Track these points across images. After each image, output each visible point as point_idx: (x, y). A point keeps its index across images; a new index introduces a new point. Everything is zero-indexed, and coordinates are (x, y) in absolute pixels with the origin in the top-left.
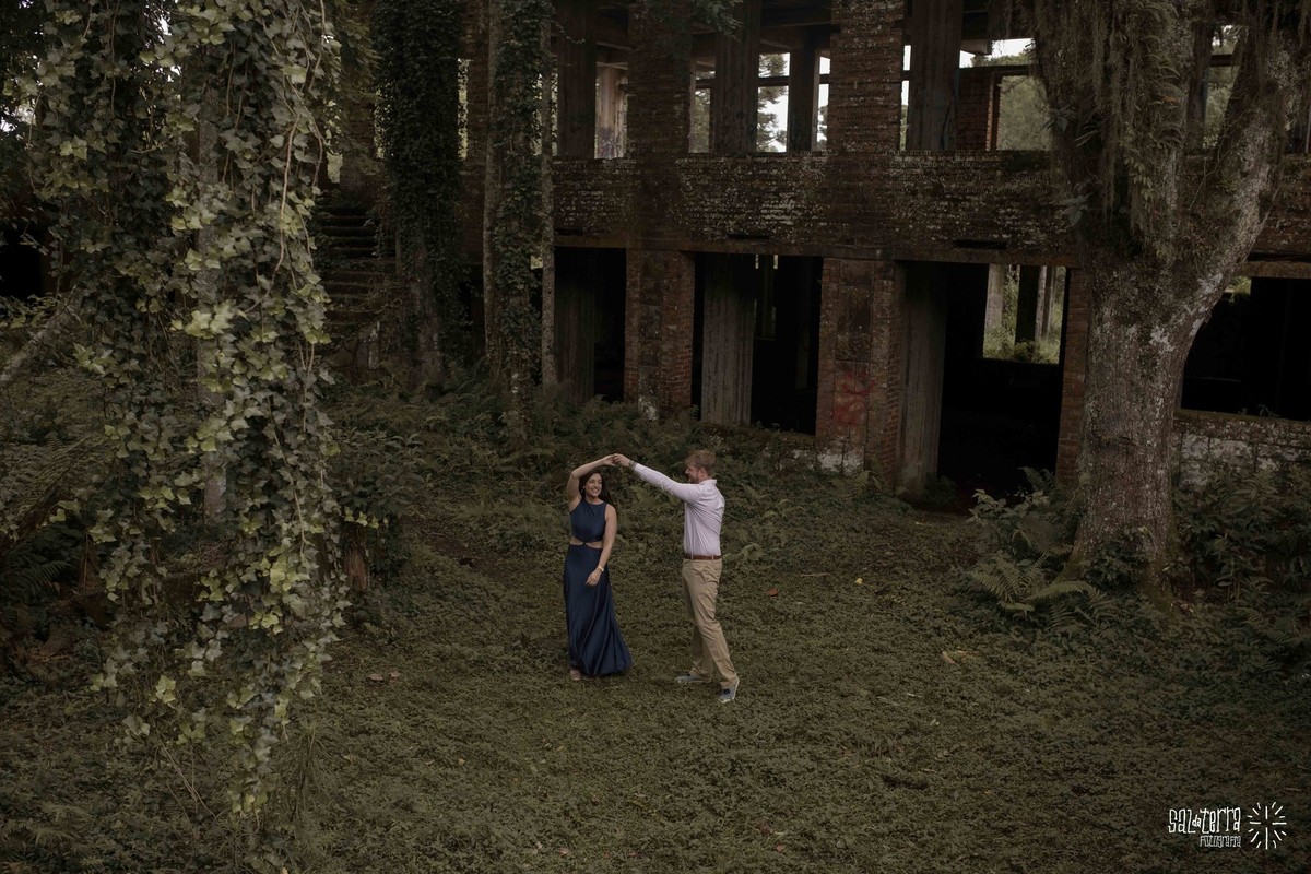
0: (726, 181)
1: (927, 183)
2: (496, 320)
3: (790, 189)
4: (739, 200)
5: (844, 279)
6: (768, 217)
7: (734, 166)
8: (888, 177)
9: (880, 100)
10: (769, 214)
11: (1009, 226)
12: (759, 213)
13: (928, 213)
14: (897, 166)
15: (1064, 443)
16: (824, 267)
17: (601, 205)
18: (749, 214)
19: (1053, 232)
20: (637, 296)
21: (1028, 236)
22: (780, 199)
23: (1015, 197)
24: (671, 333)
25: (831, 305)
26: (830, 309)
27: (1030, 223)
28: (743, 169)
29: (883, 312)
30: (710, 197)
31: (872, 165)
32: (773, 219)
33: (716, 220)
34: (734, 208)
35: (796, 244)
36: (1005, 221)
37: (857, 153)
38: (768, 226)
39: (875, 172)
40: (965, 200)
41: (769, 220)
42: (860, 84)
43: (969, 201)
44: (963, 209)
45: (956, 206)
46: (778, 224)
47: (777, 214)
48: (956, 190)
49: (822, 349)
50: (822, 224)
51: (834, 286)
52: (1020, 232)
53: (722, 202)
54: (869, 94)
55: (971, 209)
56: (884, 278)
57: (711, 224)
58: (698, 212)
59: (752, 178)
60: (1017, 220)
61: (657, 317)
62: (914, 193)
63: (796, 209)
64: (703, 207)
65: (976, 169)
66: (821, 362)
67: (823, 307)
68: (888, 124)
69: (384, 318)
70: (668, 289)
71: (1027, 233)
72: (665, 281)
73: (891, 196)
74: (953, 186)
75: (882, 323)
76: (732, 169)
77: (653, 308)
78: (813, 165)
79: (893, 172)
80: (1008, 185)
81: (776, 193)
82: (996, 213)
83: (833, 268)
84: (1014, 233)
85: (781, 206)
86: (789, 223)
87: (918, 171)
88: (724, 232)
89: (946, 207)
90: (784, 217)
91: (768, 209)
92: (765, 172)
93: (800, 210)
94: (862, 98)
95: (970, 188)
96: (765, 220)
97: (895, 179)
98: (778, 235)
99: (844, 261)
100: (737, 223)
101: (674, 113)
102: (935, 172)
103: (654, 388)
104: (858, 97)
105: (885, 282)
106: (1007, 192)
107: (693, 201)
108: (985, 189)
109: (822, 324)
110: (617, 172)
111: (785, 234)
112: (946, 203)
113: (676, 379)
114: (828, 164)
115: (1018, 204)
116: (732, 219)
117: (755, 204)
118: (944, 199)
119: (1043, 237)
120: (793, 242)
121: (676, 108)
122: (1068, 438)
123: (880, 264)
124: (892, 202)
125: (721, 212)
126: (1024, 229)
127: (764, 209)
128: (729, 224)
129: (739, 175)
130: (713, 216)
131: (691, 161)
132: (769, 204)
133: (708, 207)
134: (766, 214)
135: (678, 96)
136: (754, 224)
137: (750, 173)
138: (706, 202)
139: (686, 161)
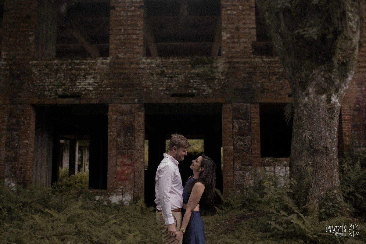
0: (57, 71)
1: (158, 70)
3: (91, 74)
4: (64, 79)
5: (120, 113)
6: (80, 87)
7: (61, 64)
8: (139, 68)
9: (135, 37)
10: (81, 85)
11: (196, 87)
12: (75, 85)
13: (159, 82)
14: (143, 63)
15: (227, 176)
16: (110, 108)
18: (70, 86)
19: (215, 88)
21: (204, 91)
22: (86, 78)
23: (198, 75)
24: (25, 145)
25: (113, 125)
26: (113, 127)
27: (204, 85)
28: (66, 65)
29: (139, 126)
30: (48, 78)
31: (132, 63)
32: (83, 87)
33: (52, 89)
34: (62, 83)
35: (95, 98)
36: (193, 85)
37: (124, 58)
38: (80, 90)
39: (133, 66)
40: (175, 77)
41: (81, 88)
42: (125, 30)
43: (177, 77)
44: (175, 81)
45: (171, 80)
46: (85, 89)
47: (85, 85)
48: (171, 73)
49: (110, 145)
50: (108, 89)
51: (115, 117)
52: (200, 89)
53: (55, 81)
54: (129, 34)
55: (178, 81)
56: (139, 111)
57: (49, 91)
58: (42, 85)
59: (72, 69)
60: (199, 84)
61: (17, 137)
62: (152, 75)
63: (94, 82)
64: (44, 83)
65: (179, 64)
66: (109, 152)
67: (109, 126)
68: (138, 46)
70: (24, 122)
71: (204, 90)
72: (22, 119)
73: (141, 76)
74: (170, 71)
75: (139, 131)
76: (60, 66)
77: (15, 133)
78: (103, 63)
79: (142, 66)
80: (193, 71)
81: (84, 76)
82: (189, 82)
83: (114, 108)
84: (198, 90)
85: (86, 82)
86: (91, 89)
87: (154, 65)
88: (56, 94)
89: (167, 80)
90: (88, 86)
91: (80, 83)
92: (78, 67)
93: (97, 83)
94: (126, 36)
95: (177, 72)
96: (79, 88)
97: (143, 69)
98: (86, 94)
99: (120, 105)
100: (64, 90)
101: (29, 40)
102: (161, 66)
104: (124, 35)
105: (140, 113)
106: (193, 74)
107: (39, 80)
108: (184, 72)
109: (109, 134)
111: (89, 94)
112: (167, 79)
113: (28, 168)
114: (110, 63)
115: (199, 78)
116: (61, 88)
117: (73, 82)
118: (166, 77)
119: (210, 91)
120: (93, 97)
121: (30, 38)
122: (229, 174)
123: (137, 105)
124: (142, 79)
125: (55, 85)
126: (202, 88)
127: (78, 83)
128: (59, 90)
129: (64, 68)
130: (50, 87)
131: (38, 62)
132: (81, 80)
133: (47, 83)
134: (79, 85)
135: (31, 33)
136: (73, 90)
137: (70, 67)
138: (46, 81)
139: (35, 62)
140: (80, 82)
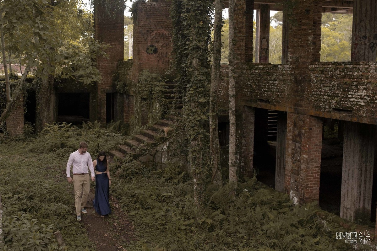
0: (331, 78)
2: (214, 146)
3: (364, 84)
4: (338, 89)
6: (352, 100)
7: (335, 70)
10: (352, 98)
12: (347, 97)
17: (277, 89)
18: (343, 97)
20: (291, 137)
22: (358, 89)
24: (305, 160)
28: (340, 71)
30: (324, 87)
32: (354, 101)
33: (326, 100)
34: (335, 93)
35: (366, 117)
38: (352, 105)
41: (352, 101)
46: (357, 104)
47: (356, 98)
53: (330, 90)
57: (324, 102)
58: (318, 95)
59: (344, 77)
61: (299, 150)
63: (366, 96)
64: (321, 92)
69: (171, 140)
70: (304, 135)
72: (303, 131)
76: (334, 71)
77: (298, 145)
81: (356, 86)
85: (358, 94)
86: (362, 104)
88: (330, 106)
90: (360, 100)
91: (352, 95)
92: (351, 73)
93: (369, 96)
96: (350, 101)
98: (357, 111)
100: (336, 102)
101: (308, 40)
103: (297, 187)
107: (316, 88)
110: (284, 72)
111: (360, 111)
113: (308, 184)
116: (334, 100)
117: (346, 92)
120: (364, 115)
121: (309, 38)
125: (329, 96)
127: (350, 95)
128: (332, 103)
129: (338, 75)
130: (325, 97)
131: (316, 66)
132: (353, 92)
133: (323, 92)
134: (351, 98)
135: (310, 31)
136: (345, 103)
137: (343, 74)
138: (322, 89)
139: (313, 66)
140: (352, 93)
